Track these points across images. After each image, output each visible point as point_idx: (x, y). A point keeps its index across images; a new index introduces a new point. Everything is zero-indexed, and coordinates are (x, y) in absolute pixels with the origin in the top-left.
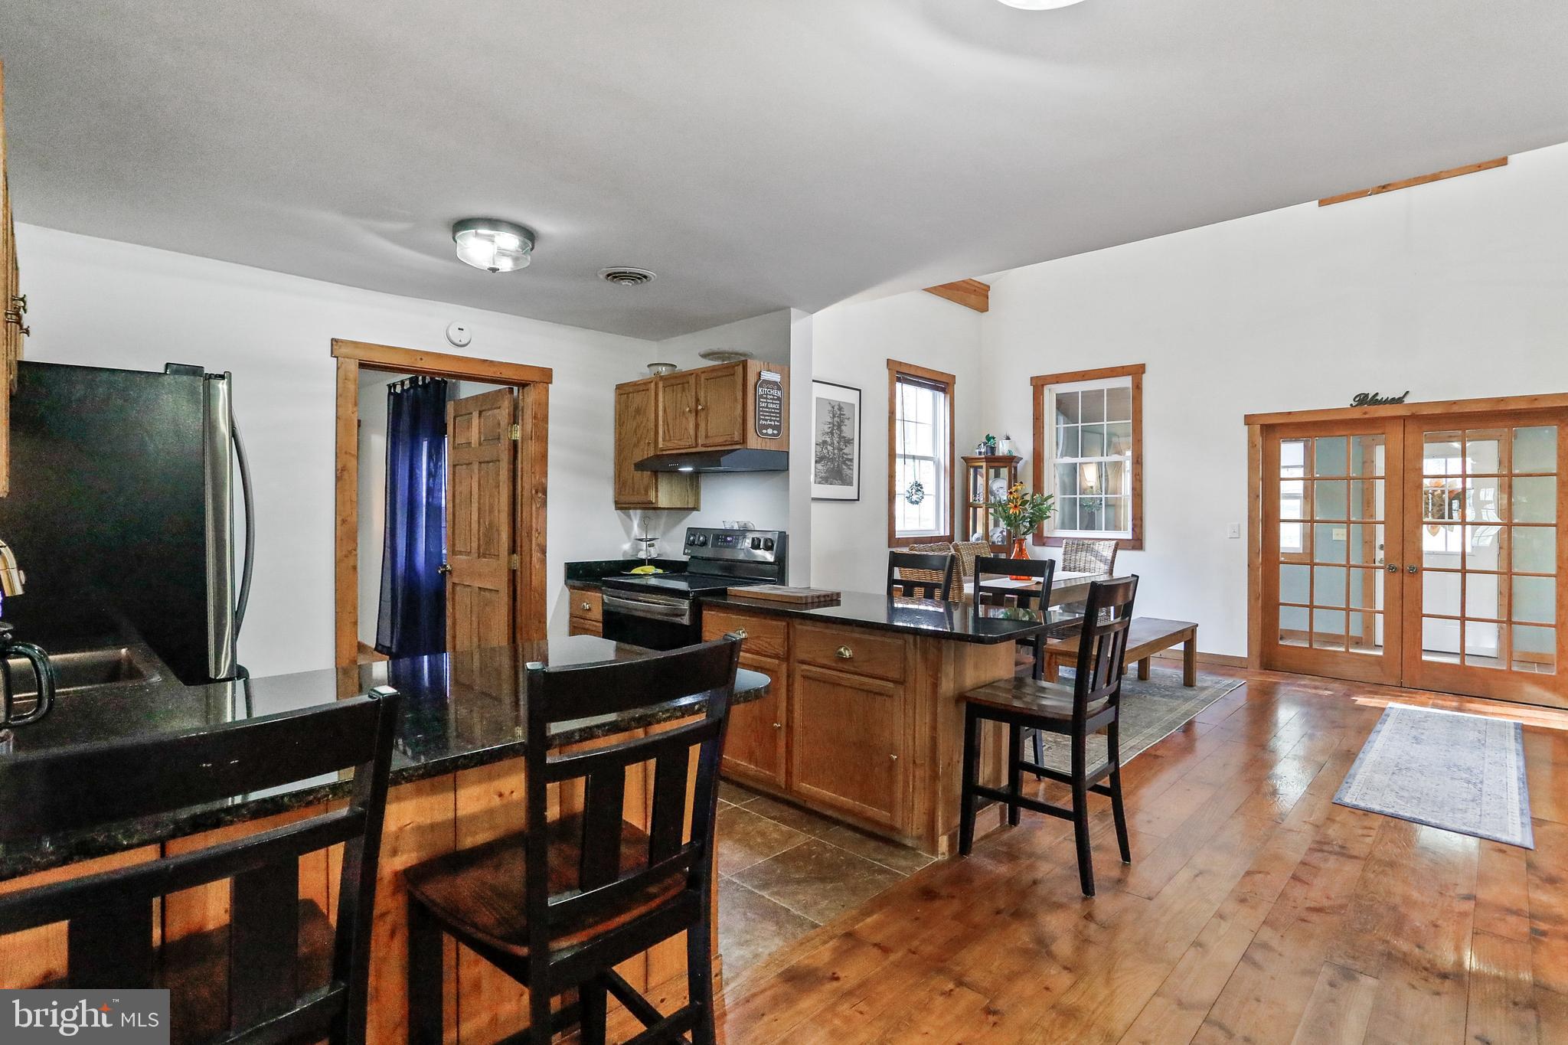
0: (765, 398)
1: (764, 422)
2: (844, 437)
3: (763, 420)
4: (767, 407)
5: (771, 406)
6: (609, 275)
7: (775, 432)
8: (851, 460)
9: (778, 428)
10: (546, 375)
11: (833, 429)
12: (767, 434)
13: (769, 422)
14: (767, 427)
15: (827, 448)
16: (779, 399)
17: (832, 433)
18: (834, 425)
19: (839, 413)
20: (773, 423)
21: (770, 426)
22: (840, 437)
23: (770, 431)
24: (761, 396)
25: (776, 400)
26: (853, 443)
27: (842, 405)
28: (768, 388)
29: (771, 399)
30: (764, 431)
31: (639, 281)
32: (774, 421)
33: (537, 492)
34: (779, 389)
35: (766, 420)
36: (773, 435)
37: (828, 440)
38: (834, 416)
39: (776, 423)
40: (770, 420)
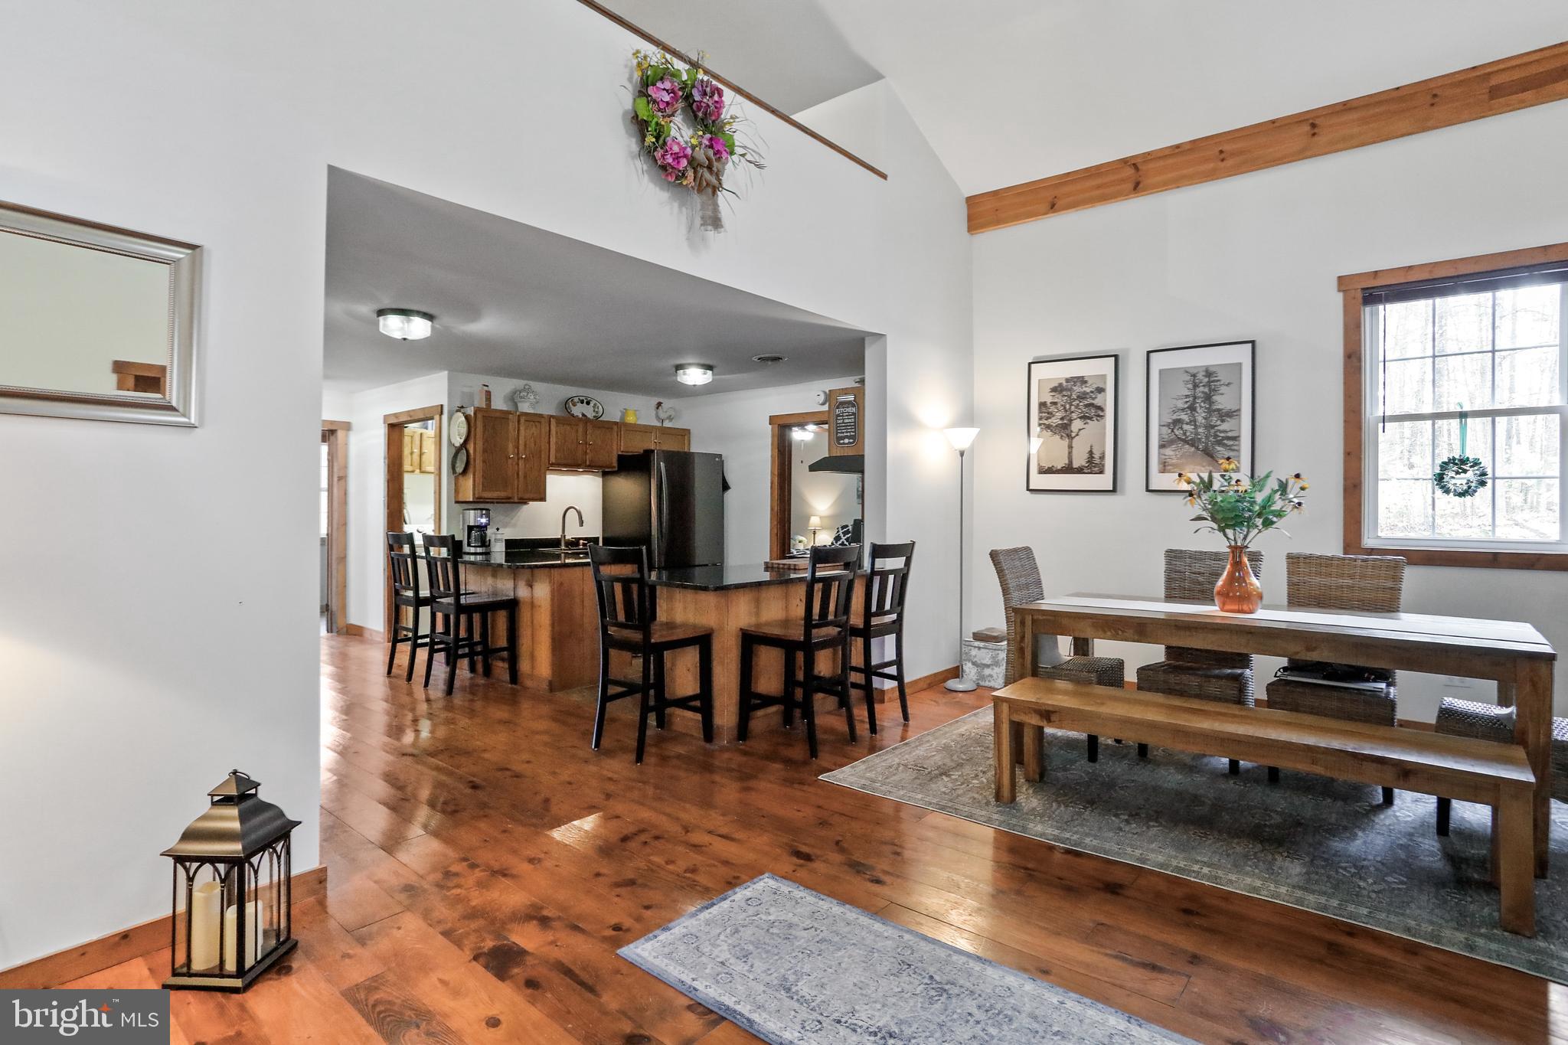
0: (841, 417)
1: (840, 435)
2: (1219, 410)
3: (840, 433)
4: (843, 423)
5: (847, 421)
7: (851, 441)
8: (1236, 438)
9: (854, 438)
11: (1194, 402)
12: (844, 444)
13: (845, 434)
14: (843, 439)
15: (1181, 428)
16: (854, 414)
17: (1192, 408)
18: (1195, 398)
19: (1207, 380)
20: (849, 434)
21: (847, 437)
22: (1210, 411)
23: (846, 441)
24: (838, 416)
25: (851, 415)
26: (1239, 415)
27: (1212, 369)
28: (843, 409)
29: (846, 416)
30: (842, 442)
32: (850, 432)
34: (854, 406)
35: (843, 433)
36: (849, 443)
37: (1185, 417)
38: (1195, 386)
39: (852, 434)
40: (847, 432)
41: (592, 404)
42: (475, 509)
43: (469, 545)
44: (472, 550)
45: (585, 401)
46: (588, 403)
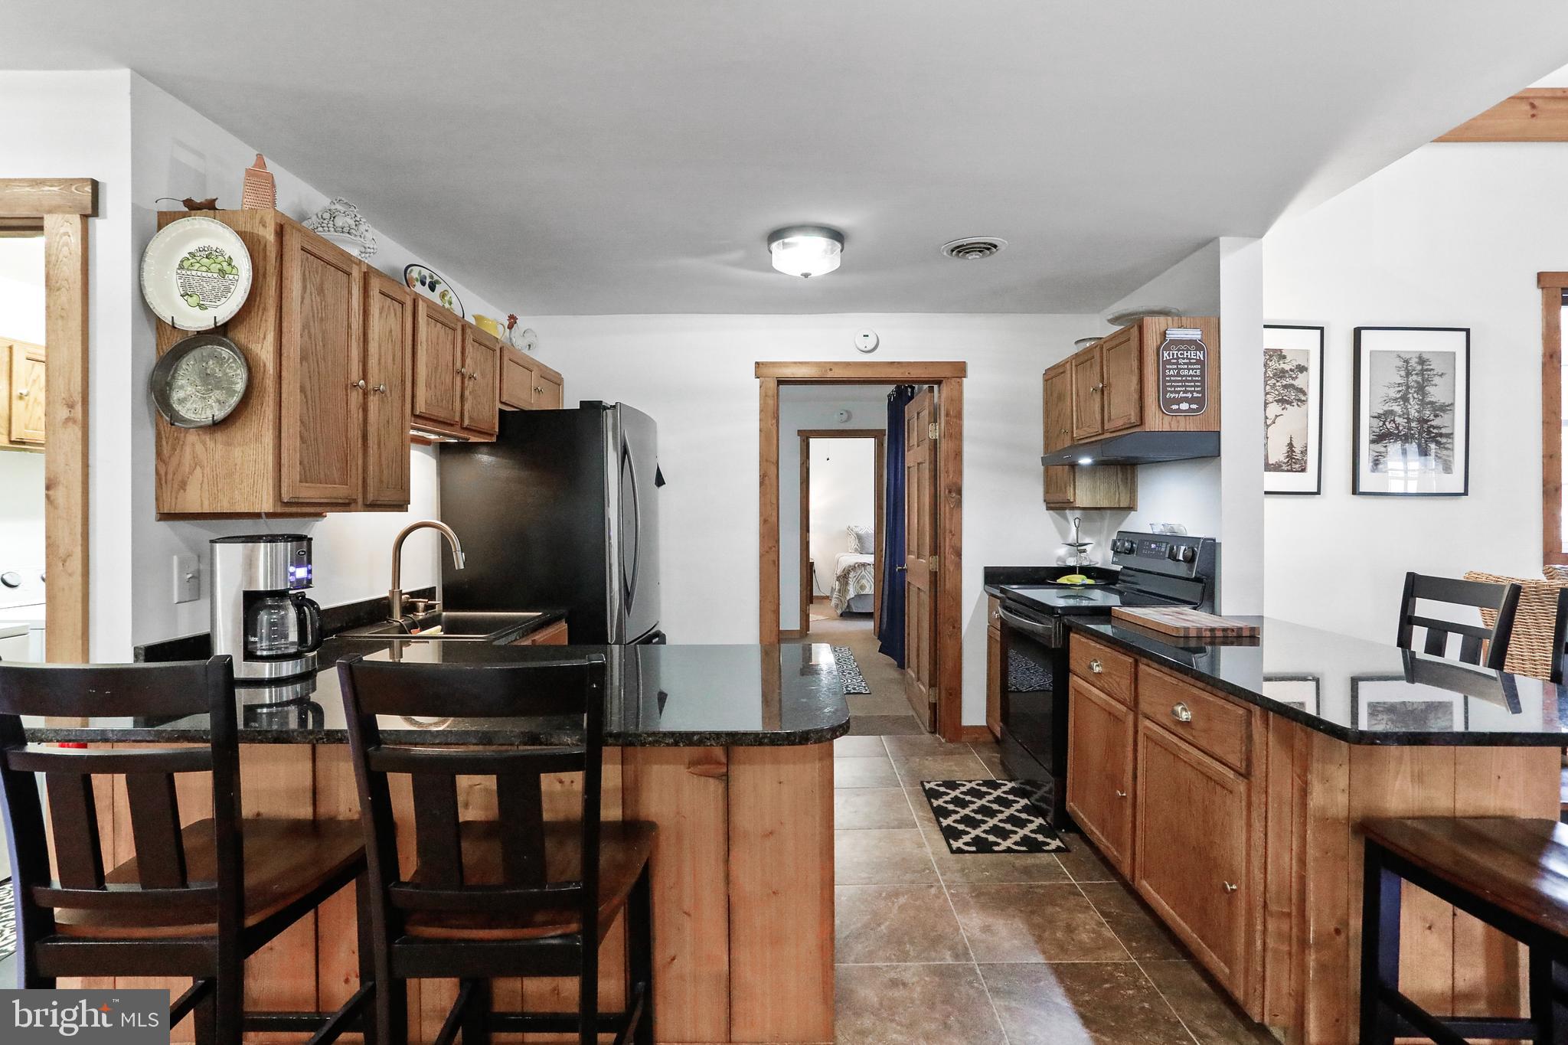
0: (1174, 364)
1: (1172, 396)
2: (1432, 403)
3: (1171, 392)
4: (1178, 375)
5: (1186, 372)
6: (952, 251)
7: (1194, 406)
8: (1450, 435)
9: (1200, 402)
10: (959, 370)
11: (1407, 393)
12: (1179, 411)
13: (1181, 395)
14: (1179, 401)
15: (1394, 421)
16: (1199, 362)
17: (1405, 399)
18: (1408, 387)
19: (1419, 367)
20: (1190, 395)
21: (1185, 400)
22: (1423, 403)
23: (1184, 406)
24: (1169, 362)
25: (1195, 364)
26: (1452, 410)
27: (1425, 356)
28: (1179, 350)
29: (1185, 364)
30: (1175, 407)
31: (988, 252)
32: (1192, 392)
33: (950, 492)
34: (1199, 348)
35: (1179, 392)
36: (1190, 410)
37: (1397, 409)
38: (1408, 374)
39: (1195, 395)
40: (1185, 392)
41: (439, 289)
42: (272, 539)
43: (250, 655)
44: (266, 670)
45: (428, 281)
46: (432, 287)
